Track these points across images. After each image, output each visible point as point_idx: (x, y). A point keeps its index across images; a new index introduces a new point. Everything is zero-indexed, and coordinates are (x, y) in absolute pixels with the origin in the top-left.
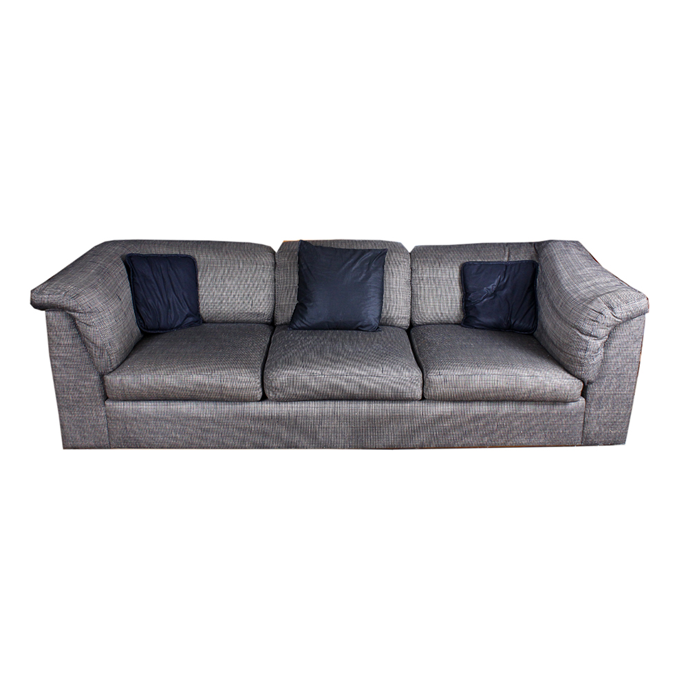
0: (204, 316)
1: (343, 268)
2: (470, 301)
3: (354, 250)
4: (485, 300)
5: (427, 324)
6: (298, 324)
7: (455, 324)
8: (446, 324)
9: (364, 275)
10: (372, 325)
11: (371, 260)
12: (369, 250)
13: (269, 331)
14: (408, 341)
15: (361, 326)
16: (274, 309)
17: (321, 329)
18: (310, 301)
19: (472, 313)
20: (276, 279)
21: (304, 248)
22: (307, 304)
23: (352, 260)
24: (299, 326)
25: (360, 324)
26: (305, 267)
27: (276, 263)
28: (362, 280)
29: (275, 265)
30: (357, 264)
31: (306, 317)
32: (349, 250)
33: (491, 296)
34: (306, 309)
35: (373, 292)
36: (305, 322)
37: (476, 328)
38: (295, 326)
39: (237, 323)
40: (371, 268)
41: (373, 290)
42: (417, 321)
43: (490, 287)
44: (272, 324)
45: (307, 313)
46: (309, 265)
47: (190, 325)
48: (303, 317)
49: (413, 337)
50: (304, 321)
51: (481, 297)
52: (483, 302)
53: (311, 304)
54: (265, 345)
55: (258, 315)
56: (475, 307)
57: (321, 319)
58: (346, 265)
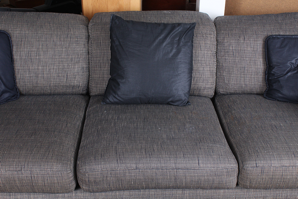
0: (21, 89)
1: (155, 44)
2: (273, 75)
3: (164, 24)
4: (289, 74)
5: (231, 94)
6: (111, 99)
7: (257, 94)
8: (248, 94)
9: (174, 51)
10: (182, 100)
11: (180, 35)
12: (179, 24)
13: (84, 104)
14: (216, 115)
15: (172, 102)
16: (89, 80)
17: (133, 104)
18: (122, 77)
19: (275, 86)
20: (90, 51)
21: (116, 23)
22: (119, 80)
23: (163, 36)
24: (112, 101)
25: (170, 100)
26: (117, 43)
27: (89, 36)
28: (172, 56)
29: (88, 37)
30: (168, 40)
31: (119, 93)
32: (159, 24)
33: (294, 70)
34: (119, 85)
35: (183, 68)
36: (118, 98)
37: (278, 100)
38: (108, 101)
39: (54, 95)
40: (181, 44)
41: (183, 66)
42: (221, 91)
43: (294, 61)
44: (87, 95)
45: (119, 89)
46: (121, 40)
47: (8, 100)
48: (115, 93)
49: (219, 108)
50: (116, 96)
51: (285, 70)
52: (286, 76)
53: (124, 81)
54: (79, 123)
55: (73, 87)
56: (279, 81)
57: (133, 95)
58: (157, 41)
